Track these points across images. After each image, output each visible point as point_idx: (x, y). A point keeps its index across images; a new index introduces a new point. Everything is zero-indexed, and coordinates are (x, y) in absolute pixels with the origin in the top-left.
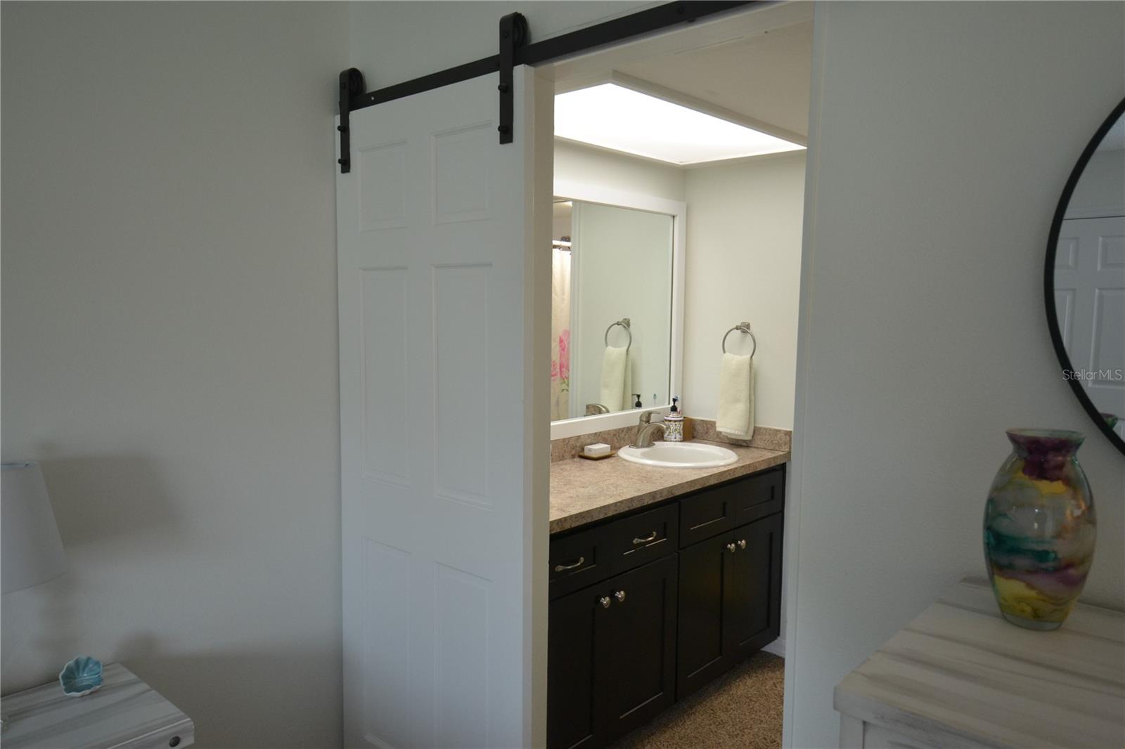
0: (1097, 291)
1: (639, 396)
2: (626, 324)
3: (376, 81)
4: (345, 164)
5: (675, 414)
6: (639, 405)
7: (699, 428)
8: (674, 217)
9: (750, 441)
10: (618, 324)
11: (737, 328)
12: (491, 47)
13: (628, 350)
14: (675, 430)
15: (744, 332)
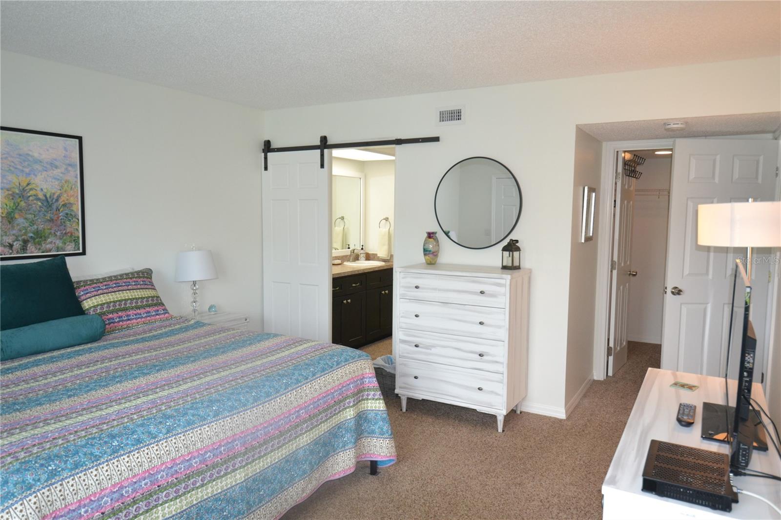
0: (503, 206)
1: (349, 245)
2: (342, 218)
3: (274, 145)
4: (266, 168)
5: (362, 251)
6: (349, 248)
7: (371, 257)
8: (360, 179)
9: (390, 259)
10: (340, 218)
11: (384, 219)
12: (317, 142)
13: (344, 228)
14: (362, 257)
15: (386, 220)
